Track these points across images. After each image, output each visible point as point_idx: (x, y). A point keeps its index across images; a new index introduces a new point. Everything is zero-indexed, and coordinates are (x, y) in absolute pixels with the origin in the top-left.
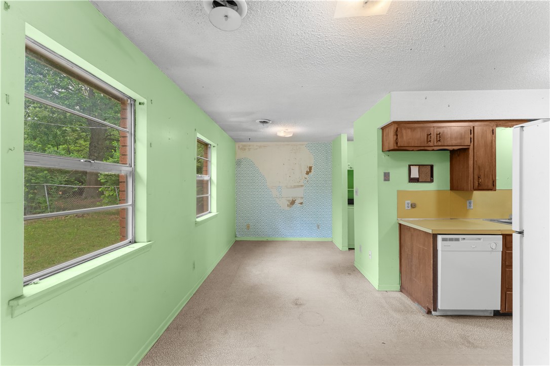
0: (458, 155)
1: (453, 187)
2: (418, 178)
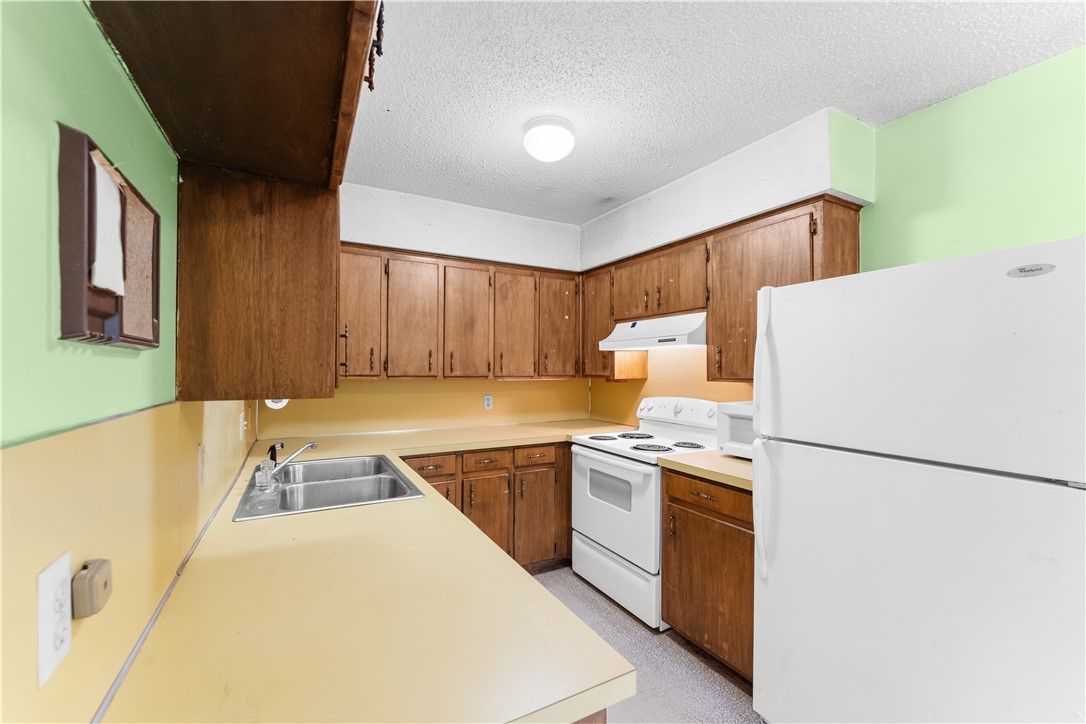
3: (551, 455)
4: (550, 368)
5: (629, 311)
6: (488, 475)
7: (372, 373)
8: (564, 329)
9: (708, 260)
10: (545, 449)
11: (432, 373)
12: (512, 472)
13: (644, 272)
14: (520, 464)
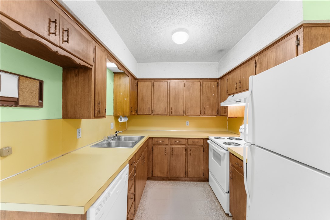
0: (76, 75)
1: (66, 115)
2: (18, 99)
3: (201, 142)
4: (206, 112)
5: (232, 91)
6: (179, 146)
7: (149, 114)
8: (212, 99)
9: (256, 67)
10: (199, 140)
11: (166, 114)
12: (187, 146)
13: (236, 75)
14: (190, 144)
